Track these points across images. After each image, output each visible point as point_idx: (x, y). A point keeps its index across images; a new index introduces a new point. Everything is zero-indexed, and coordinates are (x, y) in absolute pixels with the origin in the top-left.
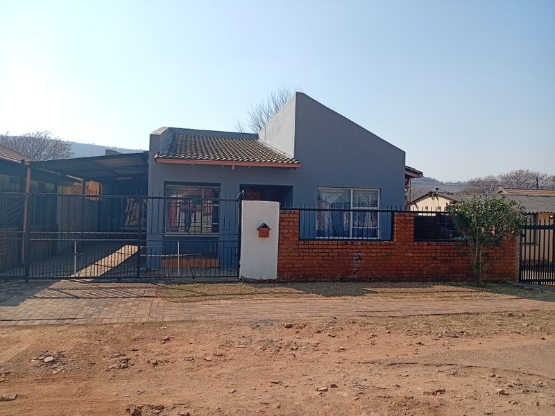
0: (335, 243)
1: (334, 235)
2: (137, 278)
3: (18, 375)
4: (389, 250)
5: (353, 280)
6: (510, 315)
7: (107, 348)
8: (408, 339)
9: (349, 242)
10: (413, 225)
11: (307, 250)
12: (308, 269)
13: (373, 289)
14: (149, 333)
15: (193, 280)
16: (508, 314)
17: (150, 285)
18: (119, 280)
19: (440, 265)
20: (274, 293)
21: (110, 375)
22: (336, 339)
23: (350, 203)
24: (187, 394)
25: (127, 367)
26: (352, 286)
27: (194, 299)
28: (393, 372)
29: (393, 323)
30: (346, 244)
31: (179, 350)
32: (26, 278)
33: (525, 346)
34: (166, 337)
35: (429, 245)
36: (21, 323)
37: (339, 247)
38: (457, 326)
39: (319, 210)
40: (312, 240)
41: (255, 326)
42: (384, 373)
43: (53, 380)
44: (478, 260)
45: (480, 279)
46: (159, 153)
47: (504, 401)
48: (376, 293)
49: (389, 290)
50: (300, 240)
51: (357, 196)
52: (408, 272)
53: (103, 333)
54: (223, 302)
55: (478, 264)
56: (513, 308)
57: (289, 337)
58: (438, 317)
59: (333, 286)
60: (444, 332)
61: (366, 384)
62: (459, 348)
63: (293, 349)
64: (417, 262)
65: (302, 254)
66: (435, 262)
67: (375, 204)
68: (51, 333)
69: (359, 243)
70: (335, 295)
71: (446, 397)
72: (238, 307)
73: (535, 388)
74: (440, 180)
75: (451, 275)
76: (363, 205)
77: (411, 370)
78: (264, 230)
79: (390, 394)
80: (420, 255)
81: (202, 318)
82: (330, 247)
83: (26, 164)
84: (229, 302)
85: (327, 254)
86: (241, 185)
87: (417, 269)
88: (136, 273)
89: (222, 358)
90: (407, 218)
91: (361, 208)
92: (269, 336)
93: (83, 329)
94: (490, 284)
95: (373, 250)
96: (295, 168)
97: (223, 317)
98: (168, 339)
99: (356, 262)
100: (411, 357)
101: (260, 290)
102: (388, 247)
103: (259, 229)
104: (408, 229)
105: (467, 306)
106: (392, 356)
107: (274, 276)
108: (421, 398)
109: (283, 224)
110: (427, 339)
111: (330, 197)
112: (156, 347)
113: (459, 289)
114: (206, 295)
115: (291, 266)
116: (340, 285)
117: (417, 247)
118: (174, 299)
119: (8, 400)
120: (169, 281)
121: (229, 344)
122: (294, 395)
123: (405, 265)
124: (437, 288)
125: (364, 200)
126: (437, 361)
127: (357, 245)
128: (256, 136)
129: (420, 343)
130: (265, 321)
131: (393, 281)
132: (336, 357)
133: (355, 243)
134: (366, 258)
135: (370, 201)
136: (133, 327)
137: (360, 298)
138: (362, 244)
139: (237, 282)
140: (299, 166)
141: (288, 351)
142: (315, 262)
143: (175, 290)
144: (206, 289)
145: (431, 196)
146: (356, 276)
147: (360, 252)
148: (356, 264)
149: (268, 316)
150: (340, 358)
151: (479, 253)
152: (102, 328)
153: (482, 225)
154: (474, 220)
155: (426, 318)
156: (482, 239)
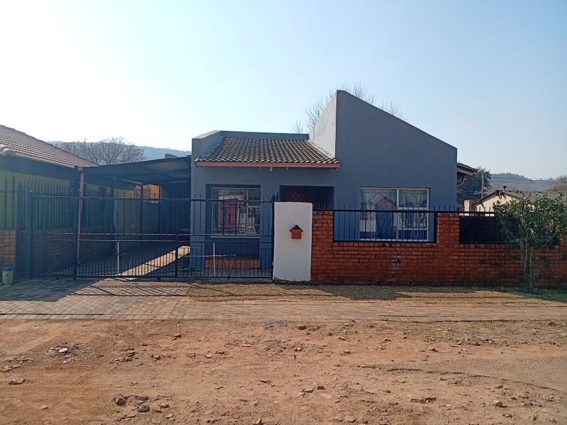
0: (372, 244)
2: (175, 278)
4: (431, 253)
5: (390, 284)
6: (551, 324)
8: (424, 345)
9: (387, 245)
10: (458, 227)
11: (342, 252)
12: (343, 272)
13: (409, 294)
15: (229, 280)
16: (549, 322)
17: (185, 284)
18: (159, 279)
19: (489, 269)
23: (396, 203)
26: (385, 290)
30: (384, 246)
31: (186, 346)
32: (74, 276)
34: (178, 334)
35: (476, 247)
37: (376, 249)
38: (485, 332)
39: (362, 211)
40: (347, 242)
44: (528, 263)
45: (531, 284)
46: (200, 157)
48: (410, 297)
49: (425, 294)
50: (334, 241)
51: (404, 195)
52: (453, 276)
55: (528, 268)
59: (365, 289)
60: (467, 339)
64: (463, 265)
65: (336, 256)
66: (483, 265)
67: (423, 204)
69: (398, 245)
70: (364, 299)
74: (529, 178)
75: (502, 280)
76: (411, 205)
78: (296, 232)
80: (466, 258)
82: (367, 249)
83: (80, 169)
85: (363, 257)
86: (281, 186)
87: (462, 273)
88: (174, 273)
89: (223, 356)
90: (451, 219)
91: (405, 208)
92: (278, 337)
94: (546, 290)
95: (413, 253)
96: (335, 168)
98: (179, 337)
99: (394, 265)
100: (417, 364)
101: (288, 292)
102: (430, 249)
103: (291, 231)
104: (452, 231)
107: (308, 278)
109: (316, 225)
110: (444, 346)
111: (373, 197)
112: (166, 343)
113: (506, 294)
114: (233, 295)
115: (325, 268)
116: (372, 289)
117: (463, 250)
120: (204, 280)
121: (235, 343)
123: (450, 269)
124: (480, 293)
125: (412, 199)
127: (396, 247)
128: (307, 137)
129: (434, 349)
130: (281, 322)
131: (436, 286)
133: (393, 245)
134: (405, 261)
135: (418, 200)
136: (152, 324)
137: (389, 302)
138: (401, 246)
139: (270, 283)
140: (338, 166)
141: (291, 353)
142: (350, 264)
144: (235, 289)
145: (498, 194)
146: (395, 280)
147: (398, 254)
148: (395, 267)
150: (341, 361)
151: (529, 257)
153: (532, 226)
154: (523, 221)
155: (454, 324)
156: (531, 242)
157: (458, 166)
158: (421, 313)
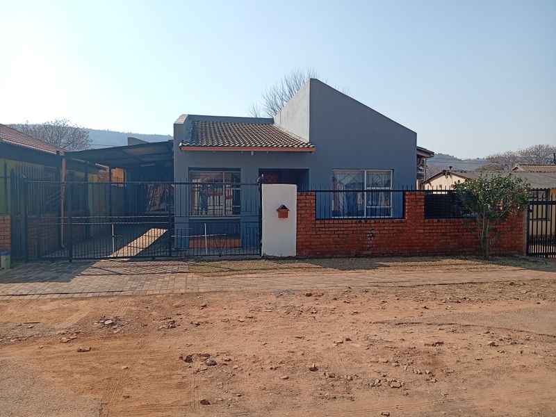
0: (350, 221)
1: (349, 214)
2: (169, 257)
3: (86, 334)
4: (401, 228)
5: (367, 256)
6: (512, 284)
7: (154, 313)
8: (415, 305)
9: (363, 221)
10: (423, 204)
11: (323, 229)
12: (325, 246)
13: (386, 264)
14: (188, 301)
15: (220, 257)
16: (509, 282)
17: (182, 263)
18: (154, 259)
19: (450, 241)
20: (294, 268)
21: (162, 333)
22: (351, 305)
23: (363, 183)
24: (226, 346)
25: (175, 327)
26: (365, 261)
27: (223, 273)
28: (400, 330)
29: (401, 291)
30: (360, 222)
31: (215, 314)
32: (70, 259)
33: (520, 310)
34: (204, 304)
35: (439, 221)
36: (76, 295)
37: (353, 225)
38: (461, 293)
39: (334, 191)
40: (328, 219)
41: (279, 295)
42: (392, 330)
43: (116, 338)
44: (485, 234)
45: (487, 252)
46: (182, 142)
47: (494, 351)
48: (389, 266)
49: (400, 264)
50: (316, 219)
51: (370, 176)
52: (420, 248)
53: (149, 302)
54: (249, 276)
55: (485, 238)
56: (515, 278)
57: (309, 303)
58: (444, 286)
59: (347, 261)
60: (448, 298)
61: (376, 338)
62: (460, 312)
63: (313, 313)
64: (428, 238)
65: (319, 233)
66: (445, 237)
67: (388, 184)
68: (103, 303)
69: (372, 221)
70: (350, 269)
71: (443, 347)
72: (262, 280)
73: (522, 341)
75: (460, 250)
76: (377, 185)
77: (415, 328)
78: (283, 212)
79: (396, 345)
80: (430, 231)
81: (232, 289)
82: (345, 225)
83: (61, 154)
84: (254, 275)
85: (342, 232)
86: (260, 169)
87: (427, 244)
88: (168, 253)
89: (253, 320)
90: (418, 197)
91: (374, 188)
92: (291, 303)
93: (131, 299)
94: (498, 257)
95: (386, 228)
96: (311, 152)
97: (250, 288)
98: (205, 306)
99: (369, 239)
100: (416, 318)
101: (281, 266)
102: (399, 224)
103: (278, 210)
104: (418, 207)
105: (473, 277)
106: (400, 317)
107: (294, 254)
108: (423, 348)
109: (300, 205)
110: (432, 304)
111: (345, 179)
112: (196, 312)
113: (467, 262)
115: (308, 244)
116: (354, 260)
117: (428, 224)
118: (205, 274)
119: (84, 351)
120: (198, 259)
121: (258, 309)
122: (314, 346)
123: (416, 241)
124: (446, 261)
125: (377, 180)
126: (439, 322)
127: (370, 223)
128: (272, 121)
129: (425, 308)
130: (287, 291)
131: (406, 256)
132: (351, 318)
133: (369, 221)
134: (379, 235)
135: (383, 180)
136: (173, 297)
137: (373, 271)
138: (375, 223)
139: (259, 259)
140: (314, 150)
141: (309, 315)
142: (331, 240)
143: (206, 267)
145: (444, 175)
146: (370, 252)
147: (373, 230)
148: (370, 241)
149: (290, 287)
150: (353, 319)
151: (485, 228)
152: (147, 298)
153: (489, 202)
154: (481, 197)
155: (433, 287)
156: (488, 216)
157: (418, 150)
158: (403, 279)
